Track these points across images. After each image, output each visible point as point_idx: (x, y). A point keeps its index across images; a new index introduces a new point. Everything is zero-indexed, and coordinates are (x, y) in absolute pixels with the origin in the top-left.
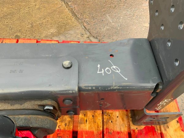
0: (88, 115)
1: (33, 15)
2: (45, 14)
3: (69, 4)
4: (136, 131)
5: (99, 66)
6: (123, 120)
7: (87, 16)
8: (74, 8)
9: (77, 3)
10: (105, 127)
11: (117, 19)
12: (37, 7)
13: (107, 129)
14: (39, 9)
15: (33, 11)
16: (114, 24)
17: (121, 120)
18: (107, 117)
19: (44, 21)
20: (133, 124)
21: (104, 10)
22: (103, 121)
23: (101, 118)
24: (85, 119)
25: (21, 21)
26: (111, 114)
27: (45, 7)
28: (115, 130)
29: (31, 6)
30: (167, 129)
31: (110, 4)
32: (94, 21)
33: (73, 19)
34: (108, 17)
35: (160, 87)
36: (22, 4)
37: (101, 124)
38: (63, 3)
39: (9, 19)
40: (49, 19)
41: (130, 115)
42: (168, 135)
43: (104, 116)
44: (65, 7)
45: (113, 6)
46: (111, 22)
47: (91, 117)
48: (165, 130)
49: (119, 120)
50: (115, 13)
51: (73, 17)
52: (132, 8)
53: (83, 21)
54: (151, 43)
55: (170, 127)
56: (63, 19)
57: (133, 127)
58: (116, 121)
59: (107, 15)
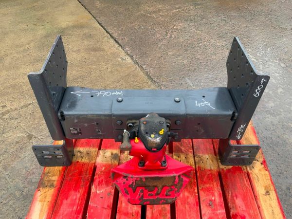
0: (181, 157)
1: (106, 78)
2: (118, 77)
3: (144, 67)
4: (225, 169)
5: (196, 102)
6: (212, 161)
7: (165, 80)
8: (150, 71)
9: (153, 66)
10: (197, 166)
11: (197, 83)
12: (109, 70)
13: (198, 167)
14: (111, 72)
15: (105, 74)
16: (194, 87)
17: (211, 161)
18: (198, 159)
19: (118, 84)
20: (222, 164)
21: (182, 73)
22: (195, 162)
23: (193, 159)
24: (179, 159)
25: (93, 84)
26: (202, 156)
27: (117, 71)
28: (206, 168)
29: (102, 69)
30: (253, 169)
31: (189, 67)
32: (172, 84)
33: (150, 83)
34: (188, 81)
35: (236, 114)
36: (92, 67)
37: (194, 164)
38: (137, 66)
39: (80, 83)
40: (124, 83)
41: (218, 157)
42: (253, 173)
43: (196, 158)
44: (140, 70)
45: (193, 69)
46: (192, 85)
47: (184, 158)
48: (251, 169)
49: (209, 161)
50: (196, 76)
51: (149, 80)
52: (214, 71)
53: (160, 84)
54: (229, 90)
55: (255, 168)
56: (138, 82)
57: (222, 167)
58: (206, 162)
59: (187, 78)
